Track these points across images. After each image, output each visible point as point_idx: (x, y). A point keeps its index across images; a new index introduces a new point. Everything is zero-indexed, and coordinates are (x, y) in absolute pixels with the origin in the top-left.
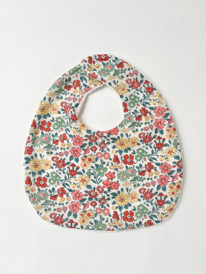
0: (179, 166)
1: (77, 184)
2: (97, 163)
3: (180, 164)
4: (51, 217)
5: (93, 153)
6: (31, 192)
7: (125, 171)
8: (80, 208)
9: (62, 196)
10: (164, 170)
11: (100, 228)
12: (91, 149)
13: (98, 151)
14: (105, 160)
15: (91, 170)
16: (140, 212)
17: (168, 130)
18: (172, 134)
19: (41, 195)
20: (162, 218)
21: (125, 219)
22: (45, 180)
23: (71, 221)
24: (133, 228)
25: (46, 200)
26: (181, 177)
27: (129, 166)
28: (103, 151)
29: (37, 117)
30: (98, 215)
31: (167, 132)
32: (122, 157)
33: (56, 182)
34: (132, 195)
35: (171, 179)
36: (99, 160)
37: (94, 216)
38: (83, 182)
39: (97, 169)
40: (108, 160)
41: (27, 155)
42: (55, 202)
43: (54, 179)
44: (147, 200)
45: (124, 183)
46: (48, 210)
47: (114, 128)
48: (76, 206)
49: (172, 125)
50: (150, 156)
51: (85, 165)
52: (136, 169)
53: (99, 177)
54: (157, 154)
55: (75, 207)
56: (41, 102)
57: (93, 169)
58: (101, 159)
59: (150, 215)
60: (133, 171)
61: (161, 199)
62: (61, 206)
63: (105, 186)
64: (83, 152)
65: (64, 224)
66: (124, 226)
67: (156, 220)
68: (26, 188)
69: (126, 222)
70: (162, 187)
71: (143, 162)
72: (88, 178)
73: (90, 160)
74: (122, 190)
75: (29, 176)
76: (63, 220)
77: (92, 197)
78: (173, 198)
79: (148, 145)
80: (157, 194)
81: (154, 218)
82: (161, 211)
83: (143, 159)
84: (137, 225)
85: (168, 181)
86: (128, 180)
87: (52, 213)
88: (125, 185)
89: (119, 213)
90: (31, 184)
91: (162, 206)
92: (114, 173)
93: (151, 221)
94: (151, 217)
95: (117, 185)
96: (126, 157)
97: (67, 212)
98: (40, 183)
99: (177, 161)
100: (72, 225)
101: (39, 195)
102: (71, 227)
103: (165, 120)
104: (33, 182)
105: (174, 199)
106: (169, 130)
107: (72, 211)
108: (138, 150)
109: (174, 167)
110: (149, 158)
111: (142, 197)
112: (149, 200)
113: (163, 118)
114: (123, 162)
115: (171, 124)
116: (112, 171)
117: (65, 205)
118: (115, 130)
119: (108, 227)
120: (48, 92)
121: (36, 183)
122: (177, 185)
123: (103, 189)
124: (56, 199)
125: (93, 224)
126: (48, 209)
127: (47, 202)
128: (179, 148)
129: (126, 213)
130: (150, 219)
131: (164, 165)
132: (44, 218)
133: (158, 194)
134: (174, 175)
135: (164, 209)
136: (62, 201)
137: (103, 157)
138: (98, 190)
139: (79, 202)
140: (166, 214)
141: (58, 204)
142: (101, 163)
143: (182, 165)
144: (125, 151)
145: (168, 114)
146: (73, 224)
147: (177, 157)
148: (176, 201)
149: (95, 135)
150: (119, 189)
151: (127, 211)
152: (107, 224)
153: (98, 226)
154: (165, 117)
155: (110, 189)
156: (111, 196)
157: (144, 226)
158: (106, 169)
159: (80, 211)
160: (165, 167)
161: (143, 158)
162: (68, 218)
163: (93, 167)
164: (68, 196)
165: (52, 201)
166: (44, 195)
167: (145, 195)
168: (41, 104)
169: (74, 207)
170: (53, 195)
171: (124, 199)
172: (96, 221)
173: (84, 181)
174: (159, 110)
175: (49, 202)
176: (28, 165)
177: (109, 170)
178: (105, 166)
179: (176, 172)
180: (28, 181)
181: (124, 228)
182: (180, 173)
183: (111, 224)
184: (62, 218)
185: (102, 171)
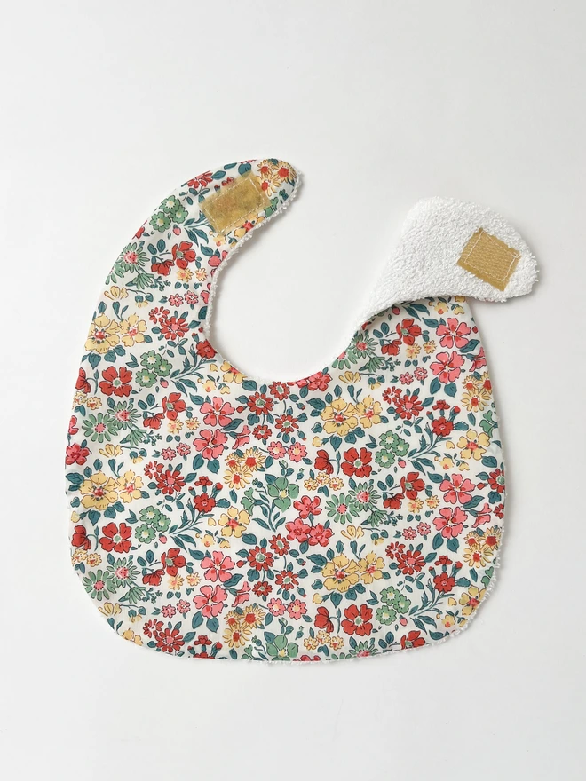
0: (494, 485)
1: (217, 533)
2: (269, 471)
3: (497, 480)
4: (146, 631)
5: (259, 443)
6: (88, 568)
7: (347, 494)
8: (225, 602)
9: (174, 573)
10: (454, 494)
11: (282, 653)
12: (256, 434)
13: (273, 439)
14: (291, 465)
15: (254, 492)
16: (390, 608)
17: (469, 386)
18: (481, 396)
19: (117, 573)
20: (448, 625)
21: (349, 627)
22: (126, 531)
23: (204, 641)
24: (371, 652)
25: (132, 586)
26: (501, 516)
27: (357, 480)
28: (286, 439)
29: (87, 360)
30: (275, 619)
31: (466, 390)
32: (339, 456)
33: (157, 533)
34: (368, 563)
35: (471, 520)
36: (276, 462)
37: (263, 623)
38: (233, 527)
39: (269, 489)
40: (302, 464)
41: (75, 468)
42: (156, 589)
43: (149, 526)
44: (408, 575)
45: (344, 527)
46: (137, 613)
47: (319, 373)
48: (214, 598)
49: (482, 374)
50: (416, 455)
51: (237, 479)
52: (378, 489)
53: (276, 510)
54: (434, 450)
55: (210, 602)
56: (94, 318)
57: (259, 489)
58: (280, 460)
59: (417, 617)
60: (370, 496)
61: (445, 573)
62: (174, 601)
63: (293, 535)
64: (231, 442)
65: (184, 648)
66: (346, 648)
67: (434, 630)
68: (75, 558)
69: (353, 636)
70: (446, 540)
71: (396, 470)
72: (244, 515)
73: (251, 462)
74: (340, 547)
75: (80, 523)
76: (181, 637)
77: (259, 566)
78: (476, 570)
79: (410, 424)
80: (434, 558)
81: (426, 626)
82: (445, 605)
83: (397, 462)
84: (382, 643)
85: (464, 523)
86: (357, 522)
87: (150, 621)
88: (347, 534)
89: (332, 612)
90: (89, 546)
91: (449, 593)
92: (317, 500)
93: (419, 633)
94: (418, 623)
95: (324, 534)
96: (351, 454)
97: (190, 615)
98: (112, 542)
99: (489, 470)
100: (206, 650)
101: (111, 574)
102: (203, 655)
103: (464, 357)
104: (93, 540)
105: (481, 572)
106: (472, 387)
107: (205, 613)
108: (384, 436)
109: (481, 486)
110: (412, 460)
111: (393, 566)
112: (414, 576)
113: (459, 353)
114: (341, 470)
115: (481, 371)
116: (312, 494)
117: (184, 597)
118: (322, 379)
119: (303, 650)
120: (108, 288)
121: (102, 541)
122: (487, 536)
123: (287, 545)
124: (157, 583)
125: (261, 645)
126: (137, 610)
127: (134, 593)
128: (496, 436)
129: (351, 612)
130: (417, 629)
131: (452, 481)
132: (129, 636)
133: (437, 559)
134: (479, 508)
135: (452, 602)
136: (176, 586)
137: (286, 454)
138: (274, 546)
139: (223, 587)
140: (460, 615)
141: (165, 595)
142: (283, 472)
143: (503, 482)
144: (347, 440)
145: (474, 343)
146: (209, 649)
147: (490, 461)
148: (486, 580)
149: (268, 395)
150: (332, 545)
151: (353, 607)
152: (300, 642)
153: (276, 649)
154: (466, 350)
155: (305, 544)
156: (309, 565)
157: (400, 647)
158: (295, 489)
159: (225, 611)
160: (454, 487)
161: (396, 458)
162: (194, 631)
163: (259, 484)
164: (190, 570)
165: (148, 587)
166: (124, 573)
167: (402, 562)
168: (95, 324)
169: (209, 600)
170: (149, 572)
171: (346, 574)
172: (269, 636)
173: (234, 524)
174: (453, 328)
175: (139, 592)
176: (77, 494)
177: (303, 492)
178: (292, 479)
179: (486, 500)
180: (80, 538)
181: (347, 653)
182: (497, 504)
183: (310, 643)
184: (176, 632)
185: (283, 494)
